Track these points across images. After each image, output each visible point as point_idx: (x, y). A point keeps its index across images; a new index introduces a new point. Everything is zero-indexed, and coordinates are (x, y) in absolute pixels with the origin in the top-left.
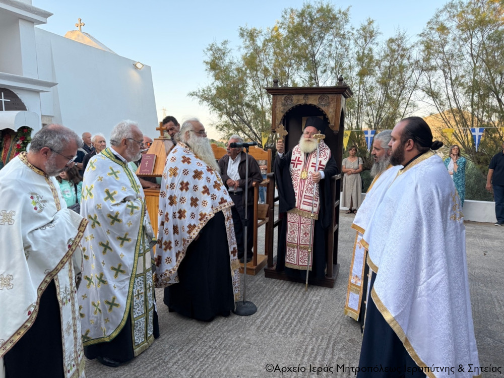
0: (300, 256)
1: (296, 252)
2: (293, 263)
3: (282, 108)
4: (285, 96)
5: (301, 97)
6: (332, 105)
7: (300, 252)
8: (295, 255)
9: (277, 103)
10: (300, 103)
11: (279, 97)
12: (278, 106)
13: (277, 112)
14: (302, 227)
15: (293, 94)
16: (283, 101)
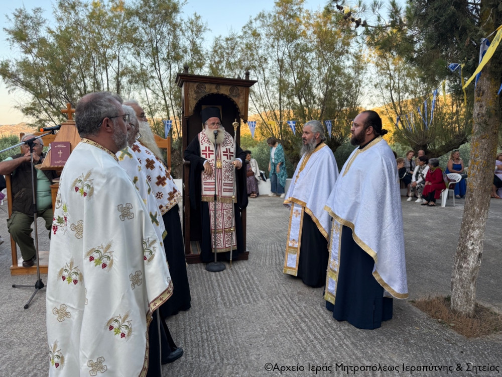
0: (226, 240)
1: (222, 236)
2: (220, 247)
3: (195, 95)
4: (197, 84)
5: (214, 86)
6: (242, 97)
7: (226, 236)
8: (222, 240)
9: (190, 90)
10: (212, 92)
11: (191, 84)
12: (190, 93)
13: (190, 99)
14: (225, 213)
15: (206, 83)
16: (196, 89)
